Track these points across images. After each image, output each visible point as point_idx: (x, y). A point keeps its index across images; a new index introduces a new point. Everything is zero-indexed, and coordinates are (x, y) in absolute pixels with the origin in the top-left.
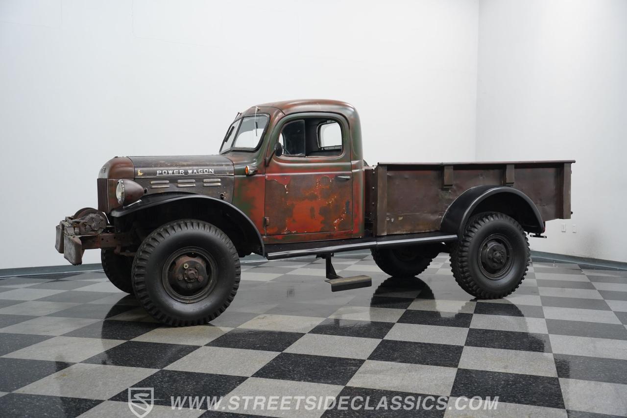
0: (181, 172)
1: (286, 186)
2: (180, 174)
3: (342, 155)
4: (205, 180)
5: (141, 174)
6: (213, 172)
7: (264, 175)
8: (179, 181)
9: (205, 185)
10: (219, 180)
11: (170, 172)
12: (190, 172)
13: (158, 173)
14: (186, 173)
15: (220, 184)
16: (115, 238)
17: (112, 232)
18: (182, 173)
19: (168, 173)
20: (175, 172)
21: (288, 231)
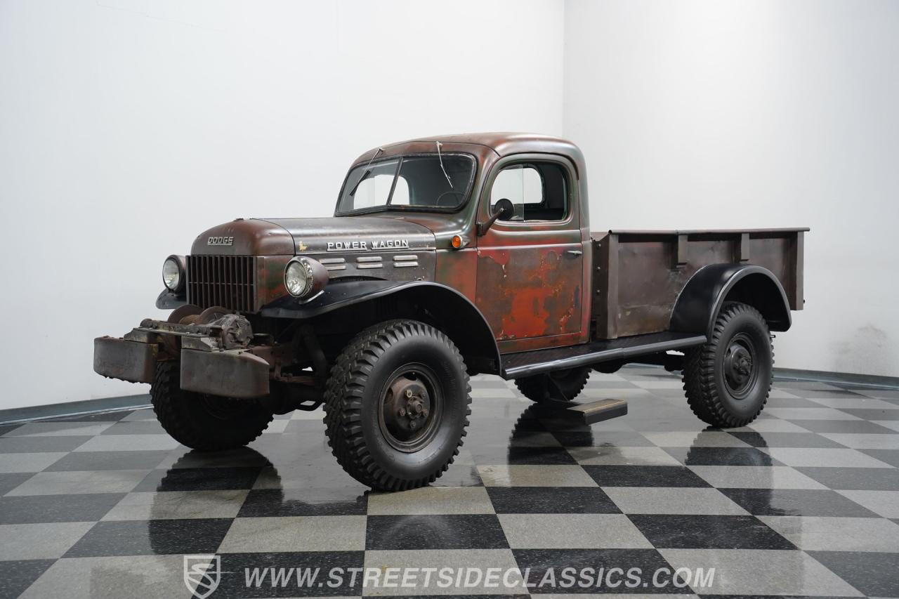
0: (362, 245)
1: (503, 266)
2: (362, 249)
3: (569, 219)
4: (397, 258)
5: (305, 248)
6: (407, 244)
7: (476, 249)
8: (360, 259)
9: (397, 264)
10: (416, 257)
11: (347, 245)
12: (375, 244)
13: (329, 246)
14: (370, 246)
15: (416, 264)
16: (272, 353)
17: (267, 344)
18: (363, 247)
19: (344, 247)
20: (353, 245)
21: (504, 335)
